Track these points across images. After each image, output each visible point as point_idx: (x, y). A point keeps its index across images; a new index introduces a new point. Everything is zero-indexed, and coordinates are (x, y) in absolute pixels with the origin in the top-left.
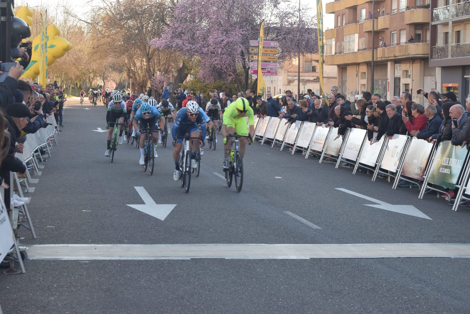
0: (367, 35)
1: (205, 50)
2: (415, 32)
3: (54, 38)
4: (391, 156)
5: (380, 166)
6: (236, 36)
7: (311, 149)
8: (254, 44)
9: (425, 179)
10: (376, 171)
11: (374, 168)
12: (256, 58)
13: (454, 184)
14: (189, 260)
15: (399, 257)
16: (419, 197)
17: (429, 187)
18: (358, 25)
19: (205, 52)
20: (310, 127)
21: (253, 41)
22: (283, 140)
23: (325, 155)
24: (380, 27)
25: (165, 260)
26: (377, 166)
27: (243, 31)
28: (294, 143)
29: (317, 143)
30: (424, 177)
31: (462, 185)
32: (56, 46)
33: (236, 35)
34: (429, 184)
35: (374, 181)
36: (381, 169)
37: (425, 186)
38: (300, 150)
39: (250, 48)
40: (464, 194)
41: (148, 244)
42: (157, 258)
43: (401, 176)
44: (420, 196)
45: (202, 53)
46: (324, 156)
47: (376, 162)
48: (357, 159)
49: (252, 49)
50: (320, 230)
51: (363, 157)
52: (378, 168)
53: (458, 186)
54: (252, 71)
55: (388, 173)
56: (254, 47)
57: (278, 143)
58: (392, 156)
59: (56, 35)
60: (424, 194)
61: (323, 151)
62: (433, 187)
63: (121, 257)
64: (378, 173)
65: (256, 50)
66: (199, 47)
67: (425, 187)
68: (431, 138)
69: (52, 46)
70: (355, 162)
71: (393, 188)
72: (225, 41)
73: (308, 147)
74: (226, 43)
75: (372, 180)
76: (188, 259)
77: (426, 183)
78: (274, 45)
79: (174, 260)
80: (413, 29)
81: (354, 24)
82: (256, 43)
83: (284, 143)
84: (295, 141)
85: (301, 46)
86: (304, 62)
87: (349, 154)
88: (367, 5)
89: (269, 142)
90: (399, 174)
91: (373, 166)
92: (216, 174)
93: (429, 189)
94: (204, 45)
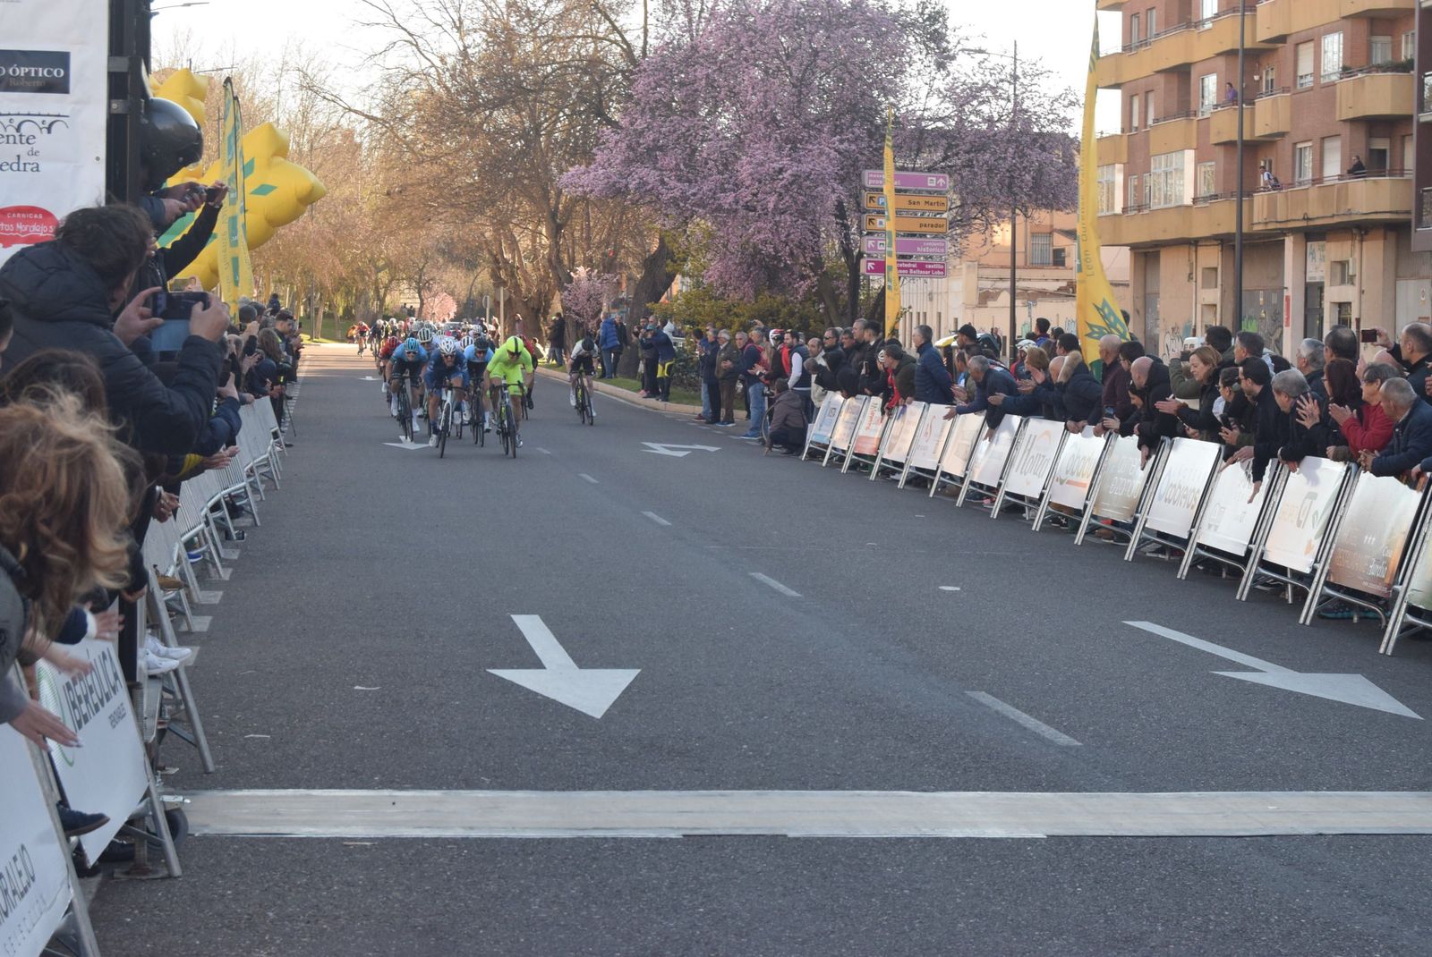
0: (1220, 152)
1: (727, 199)
2: (1368, 144)
3: (269, 165)
4: (1295, 523)
5: (1262, 554)
6: (822, 157)
7: (1050, 503)
8: (873, 182)
9: (1401, 595)
10: (1250, 571)
11: (1244, 560)
12: (881, 223)
14: (676, 840)
15: (1321, 834)
16: (1382, 650)
17: (1410, 618)
18: (1195, 124)
19: (726, 206)
20: (1047, 433)
21: (870, 171)
22: (966, 475)
23: (1093, 521)
24: (1261, 129)
25: (605, 839)
26: (1253, 554)
27: (841, 142)
28: (1000, 485)
29: (1069, 482)
30: (1397, 587)
33: (821, 153)
34: (1412, 610)
35: (1244, 599)
36: (1265, 564)
37: (1398, 617)
38: (1015, 504)
39: (865, 195)
41: (552, 789)
42: (581, 834)
43: (1327, 584)
44: (1383, 646)
45: (719, 209)
46: (1089, 525)
47: (1251, 542)
48: (1190, 534)
49: (871, 198)
50: (1078, 749)
51: (1210, 526)
52: (1257, 560)
54: (870, 264)
55: (1286, 575)
56: (878, 190)
57: (951, 485)
58: (1299, 524)
59: (275, 154)
60: (1398, 640)
61: (1086, 506)
62: (1425, 620)
63: (471, 828)
64: (1255, 575)
65: (881, 201)
66: (710, 191)
67: (1400, 618)
68: (1417, 468)
69: (263, 190)
70: (1185, 543)
71: (1301, 621)
72: (789, 172)
73: (1042, 495)
74: (791, 179)
75: (1238, 597)
76: (673, 835)
77: (1405, 605)
78: (938, 185)
79: (630, 840)
80: (1361, 136)
81: (1181, 122)
82: (879, 179)
83: (967, 482)
84: (1001, 478)
85: (1020, 187)
86: (1029, 235)
87: (1167, 517)
88: (1221, 62)
89: (921, 479)
90: (1319, 579)
91: (1242, 553)
92: (761, 576)
93: (1412, 626)
94: (723, 184)
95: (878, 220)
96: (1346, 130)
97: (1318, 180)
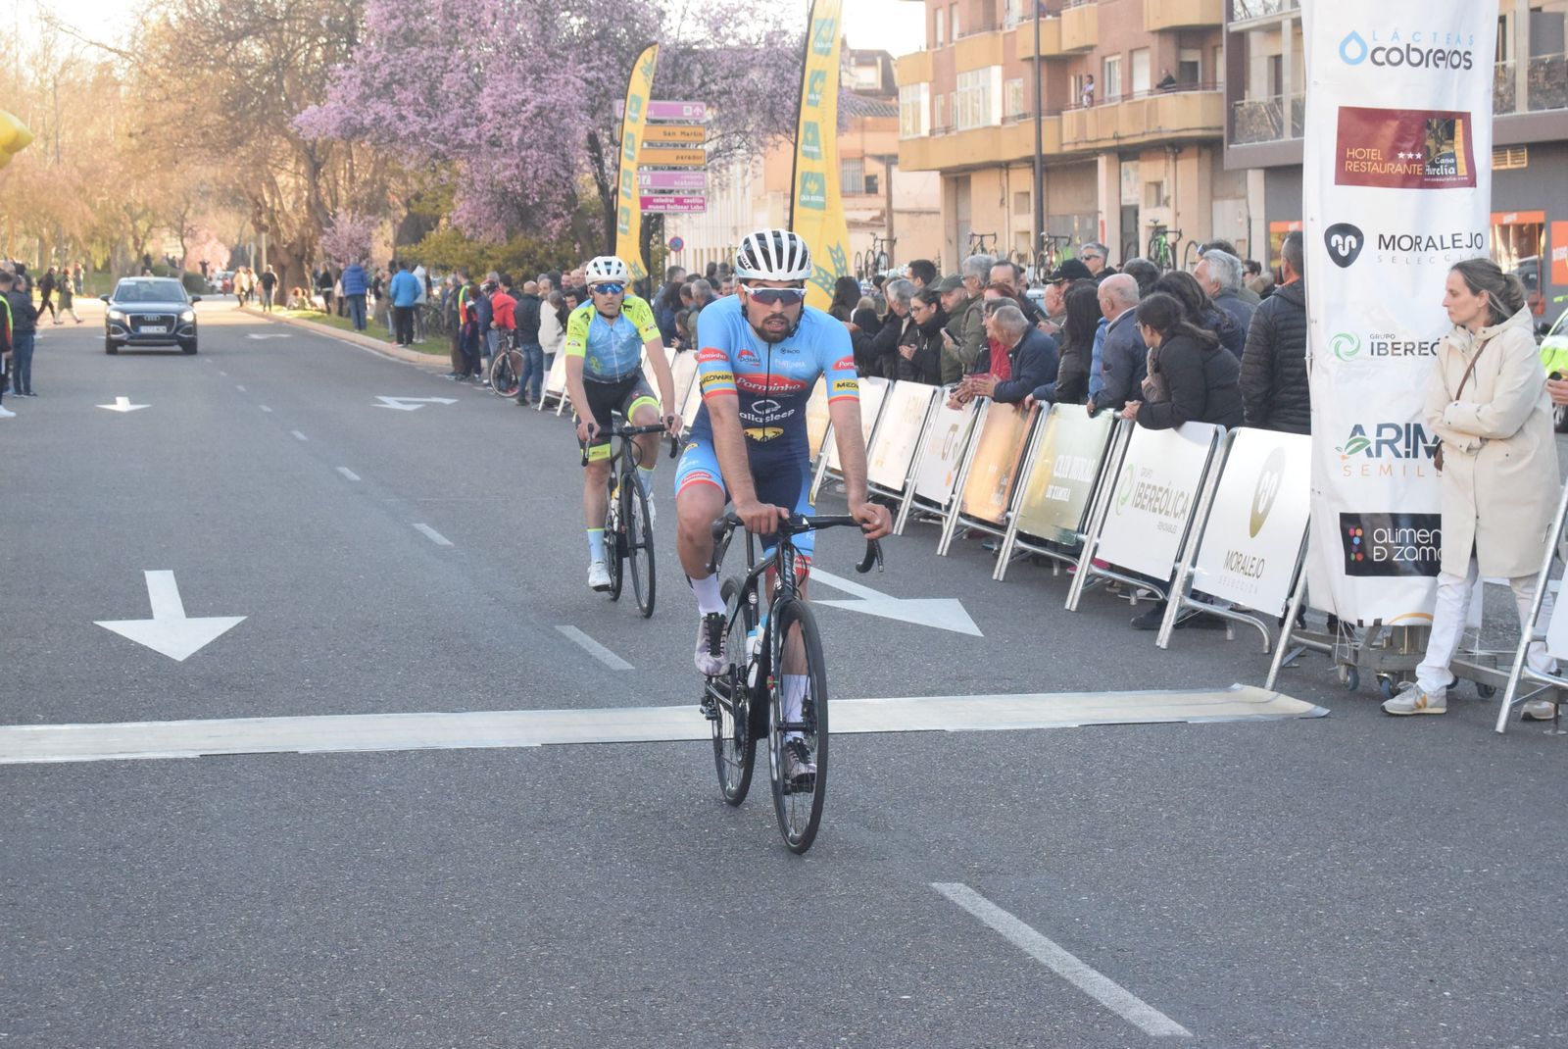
0: (1028, 68)
1: (469, 135)
2: (1178, 55)
4: (941, 455)
5: (915, 487)
6: (568, 87)
9: (1012, 522)
10: (906, 504)
13: (1073, 532)
14: (193, 760)
16: (995, 575)
17: (1019, 544)
18: (1001, 39)
19: (469, 142)
24: (1069, 44)
25: (126, 761)
26: (908, 488)
27: (589, 70)
30: (1009, 514)
31: (1090, 532)
33: (567, 83)
34: (1021, 536)
36: (918, 498)
37: (1010, 542)
40: (1094, 561)
42: (103, 757)
43: (962, 515)
44: (996, 571)
47: (906, 477)
50: (626, 672)
51: (876, 463)
52: (911, 494)
53: (1082, 537)
58: (944, 457)
60: (1010, 565)
64: (909, 508)
67: (1011, 544)
68: (1030, 397)
71: (939, 553)
72: (533, 103)
74: (535, 111)
76: (191, 755)
77: (1014, 532)
78: (694, 115)
79: (148, 761)
80: (1170, 45)
81: (986, 35)
86: (839, 161)
90: (955, 509)
91: (900, 489)
92: (423, 527)
93: (1023, 551)
94: (465, 118)
96: (1154, 42)
97: (1128, 96)
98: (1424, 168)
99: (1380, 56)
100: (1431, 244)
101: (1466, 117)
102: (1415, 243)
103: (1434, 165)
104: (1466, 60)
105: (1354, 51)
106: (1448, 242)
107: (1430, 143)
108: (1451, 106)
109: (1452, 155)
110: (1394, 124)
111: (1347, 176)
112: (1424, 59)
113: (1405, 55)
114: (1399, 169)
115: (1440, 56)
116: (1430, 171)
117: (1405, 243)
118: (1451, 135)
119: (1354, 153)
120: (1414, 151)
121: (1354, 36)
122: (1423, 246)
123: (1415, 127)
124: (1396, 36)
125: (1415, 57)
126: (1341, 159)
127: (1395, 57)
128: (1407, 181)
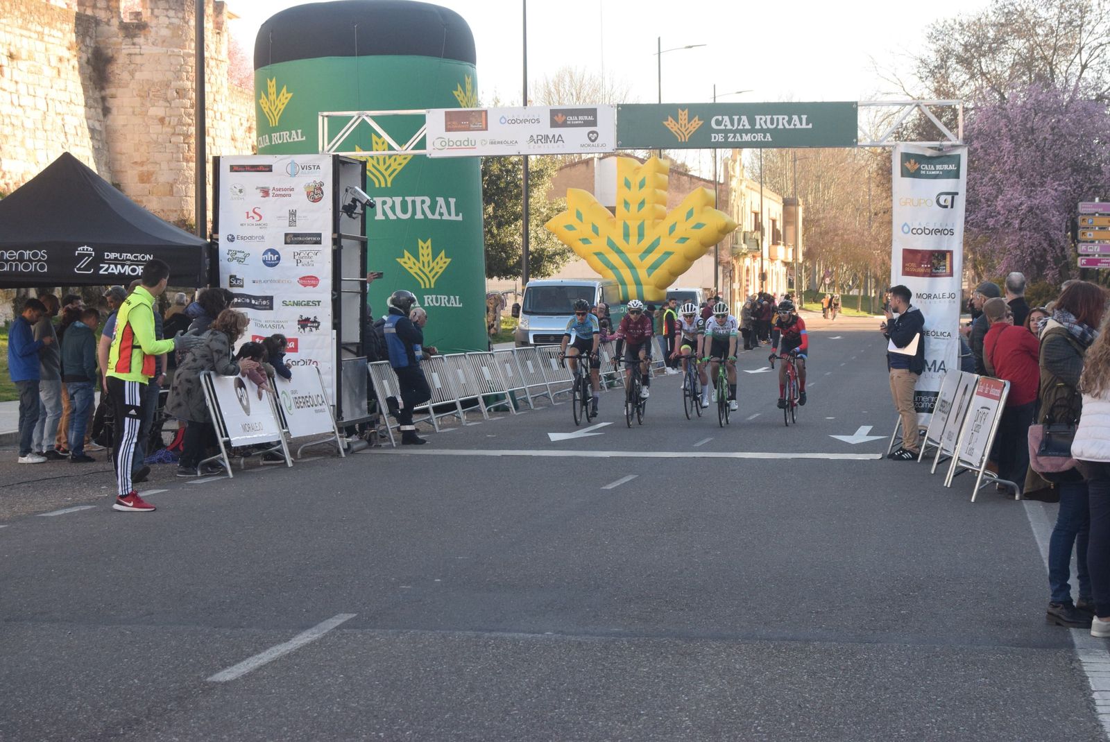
1: (991, 222)
3: (702, 211)
6: (1049, 194)
8: (1087, 209)
12: (1090, 235)
21: (1084, 203)
27: (1059, 185)
32: (704, 225)
33: (1047, 193)
39: (1080, 218)
45: (987, 228)
49: (1083, 220)
54: (1083, 261)
56: (1089, 214)
59: (706, 205)
65: (1090, 221)
66: (983, 217)
69: (698, 226)
72: (1025, 205)
74: (1027, 209)
82: (1090, 208)
94: (992, 213)
95: (1088, 233)
98: (931, 270)
99: (915, 231)
100: (935, 296)
101: (951, 252)
102: (929, 296)
103: (936, 269)
104: (951, 232)
105: (906, 229)
106: (941, 296)
107: (935, 261)
108: (944, 248)
109: (945, 265)
110: (920, 255)
111: (906, 272)
112: (931, 232)
113: (923, 231)
114: (922, 270)
115: (937, 231)
116: (934, 271)
117: (925, 296)
118: (945, 258)
119: (908, 265)
120: (927, 264)
121: (906, 224)
122: (932, 297)
123: (927, 256)
124: (920, 224)
125: (927, 232)
126: (904, 267)
127: (920, 231)
128: (924, 275)
